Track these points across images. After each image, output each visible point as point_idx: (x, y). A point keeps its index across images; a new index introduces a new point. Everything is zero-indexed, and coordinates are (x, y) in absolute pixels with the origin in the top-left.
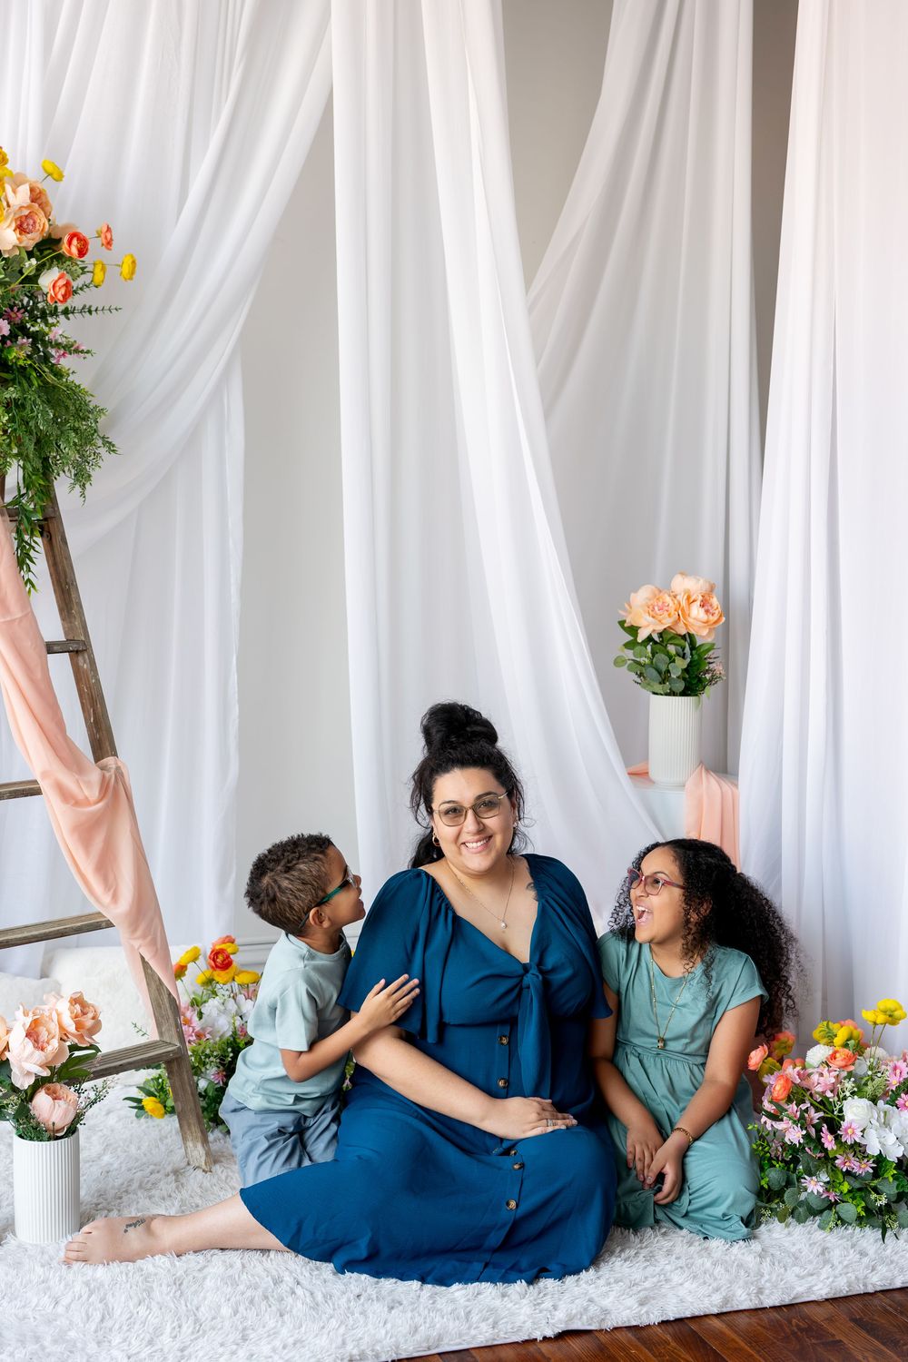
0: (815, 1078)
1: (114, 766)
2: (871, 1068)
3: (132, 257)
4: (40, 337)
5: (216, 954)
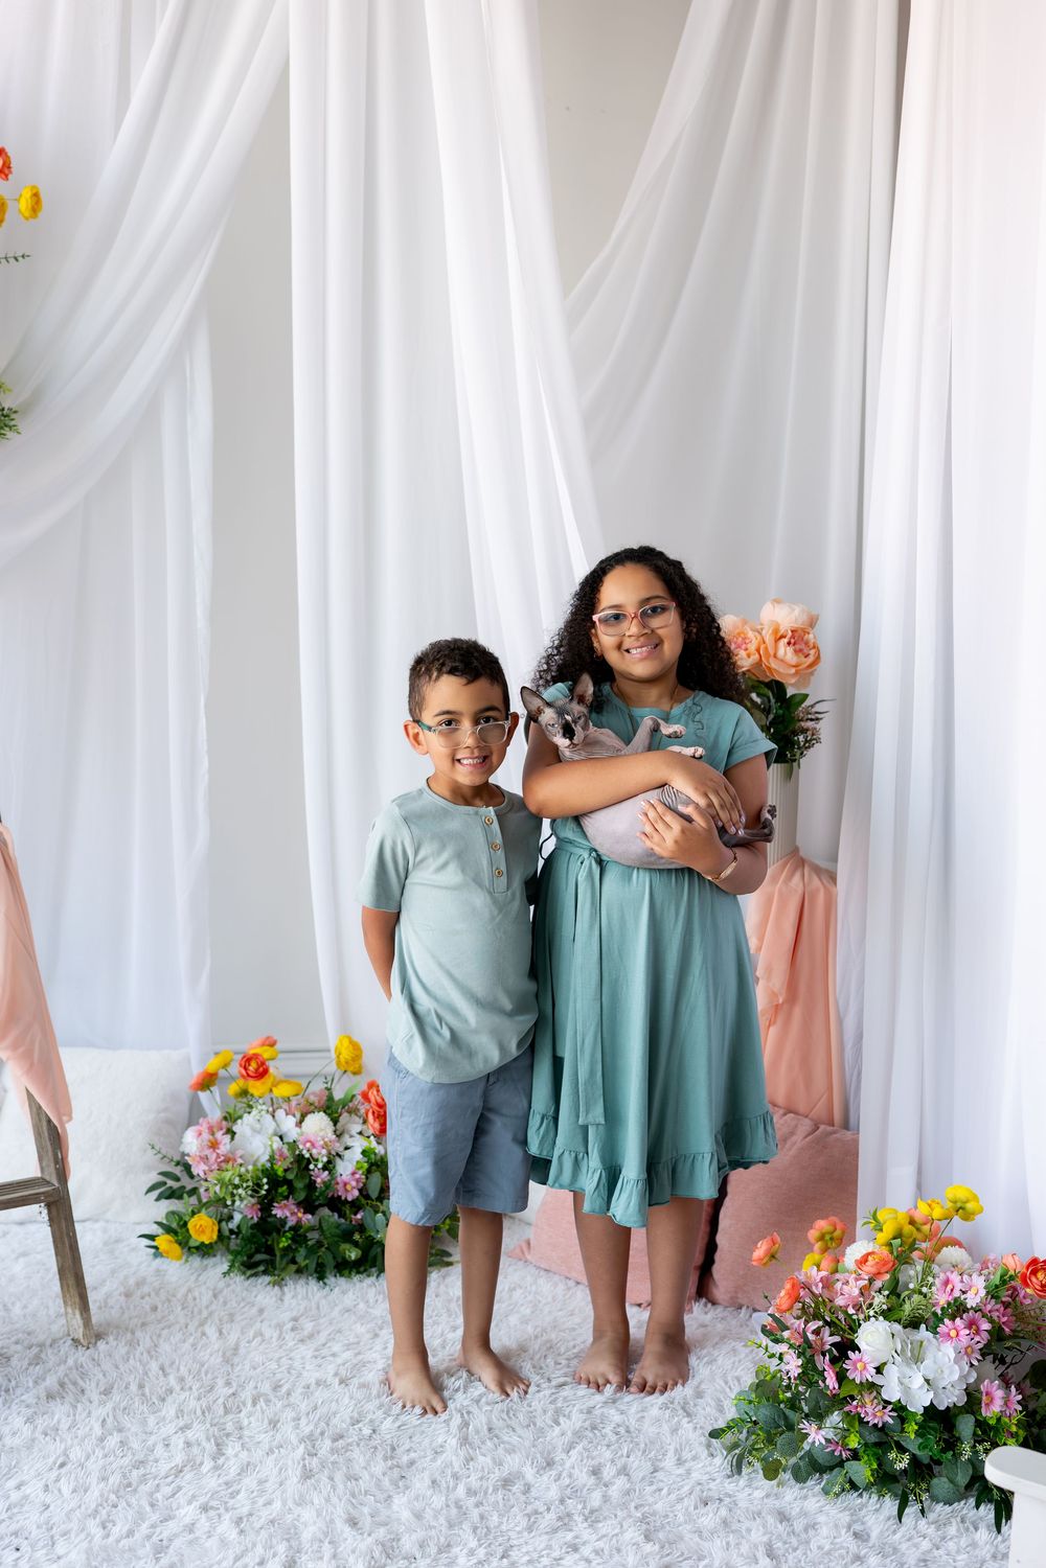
0: (842, 1287)
3: (34, 189)
5: (248, 1060)
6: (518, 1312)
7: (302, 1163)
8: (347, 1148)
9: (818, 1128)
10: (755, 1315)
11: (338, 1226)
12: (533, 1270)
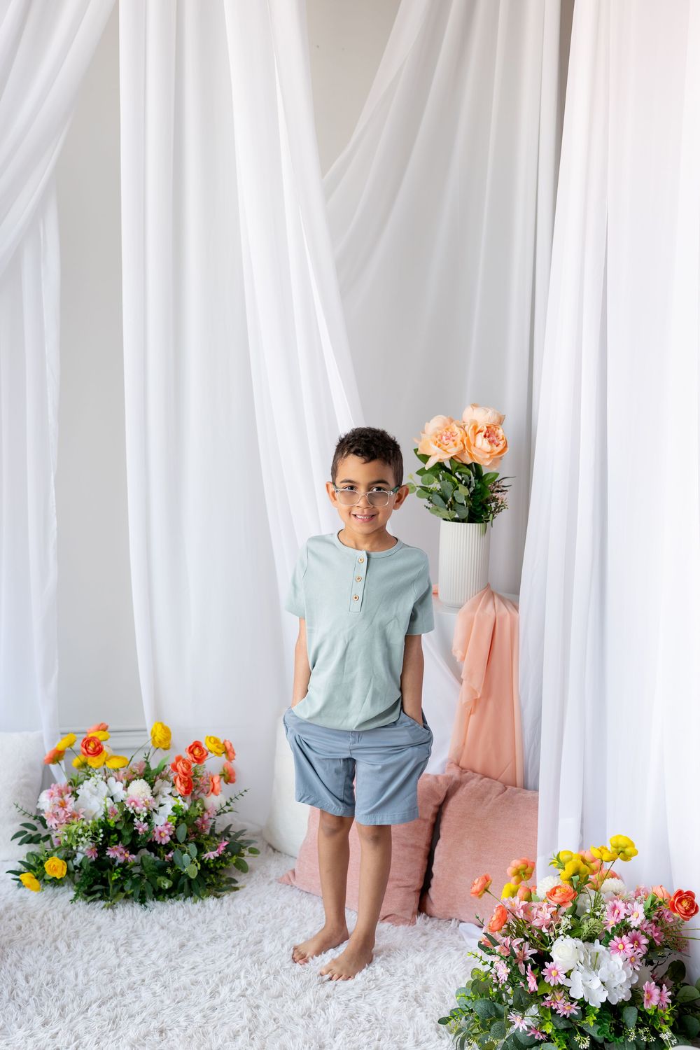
0: (537, 911)
5: (87, 741)
6: (288, 926)
7: (129, 818)
8: (161, 806)
9: (506, 789)
10: (461, 925)
11: (155, 863)
12: (298, 893)
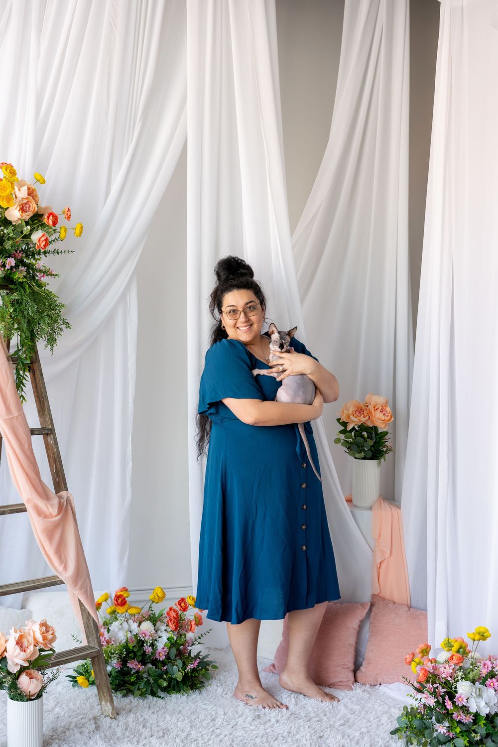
0: (442, 669)
1: (66, 496)
2: (472, 664)
3: (81, 224)
4: (31, 266)
5: (118, 597)
7: (141, 643)
8: (160, 637)
11: (156, 672)
